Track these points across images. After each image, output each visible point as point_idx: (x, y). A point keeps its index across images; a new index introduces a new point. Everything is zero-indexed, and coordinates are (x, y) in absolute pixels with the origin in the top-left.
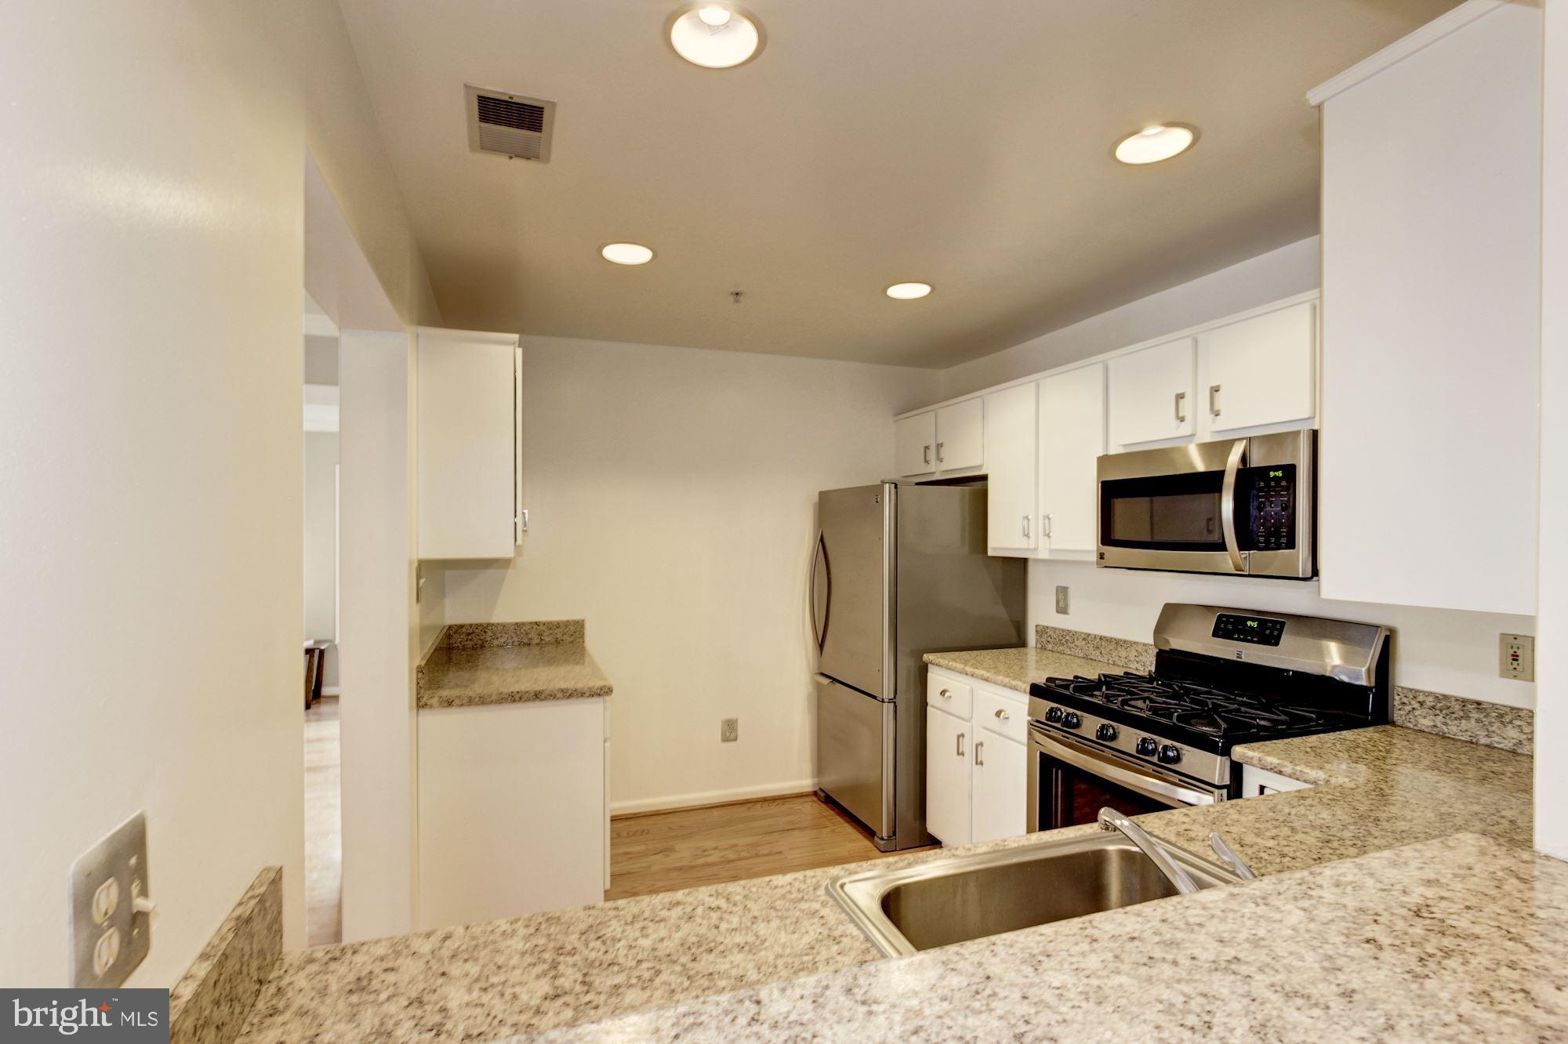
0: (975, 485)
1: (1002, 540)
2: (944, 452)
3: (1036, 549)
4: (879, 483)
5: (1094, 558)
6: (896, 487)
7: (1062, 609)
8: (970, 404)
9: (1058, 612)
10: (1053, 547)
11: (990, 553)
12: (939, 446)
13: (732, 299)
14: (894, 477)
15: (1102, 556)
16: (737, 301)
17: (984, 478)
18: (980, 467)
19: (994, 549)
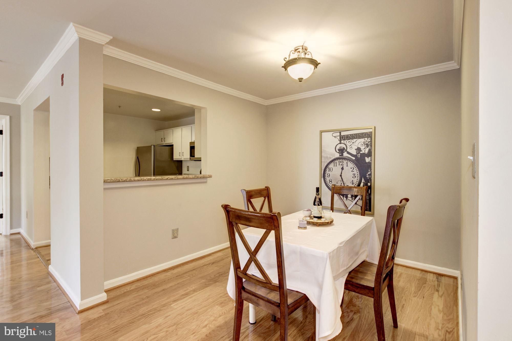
0: (171, 146)
1: (176, 157)
2: (165, 140)
3: (181, 158)
4: (151, 145)
5: (189, 159)
6: (154, 146)
7: (188, 170)
8: (170, 131)
9: (187, 171)
10: (184, 158)
11: (174, 160)
12: (164, 138)
13: (119, 107)
14: (155, 144)
15: (190, 159)
16: (119, 108)
17: (173, 145)
18: (172, 143)
19: (175, 159)
